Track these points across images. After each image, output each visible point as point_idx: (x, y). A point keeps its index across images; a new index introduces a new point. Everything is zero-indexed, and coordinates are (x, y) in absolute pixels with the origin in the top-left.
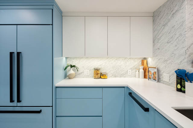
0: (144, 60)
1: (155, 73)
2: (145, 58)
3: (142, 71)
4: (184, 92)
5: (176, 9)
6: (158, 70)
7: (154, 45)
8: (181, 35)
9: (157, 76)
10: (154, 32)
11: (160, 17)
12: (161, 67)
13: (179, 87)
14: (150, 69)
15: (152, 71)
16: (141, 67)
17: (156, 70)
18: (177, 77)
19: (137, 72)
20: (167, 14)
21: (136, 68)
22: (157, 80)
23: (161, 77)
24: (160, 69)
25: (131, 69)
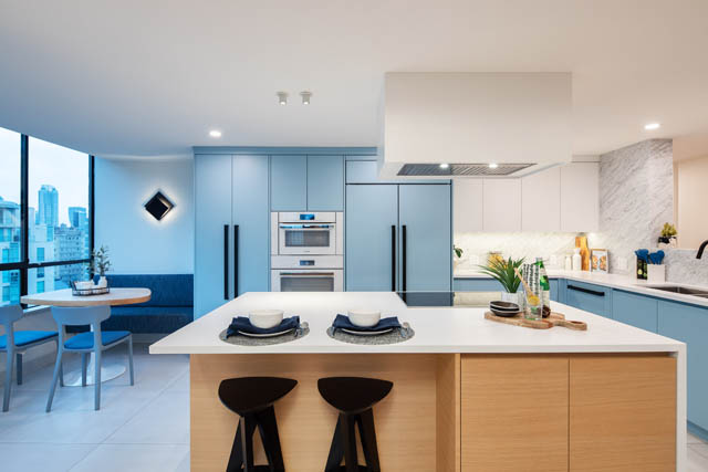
0: (580, 237)
1: (604, 258)
2: (582, 234)
3: (577, 257)
4: (646, 278)
5: (637, 165)
6: (609, 254)
7: (601, 212)
8: (643, 203)
9: (606, 262)
10: (601, 188)
11: (612, 168)
12: (615, 249)
13: (640, 272)
14: (594, 253)
15: (598, 255)
16: (577, 250)
17: (605, 254)
18: (638, 259)
19: (568, 259)
20: (624, 168)
21: (565, 252)
22: (607, 268)
23: (614, 264)
24: (613, 252)
25: (556, 253)
